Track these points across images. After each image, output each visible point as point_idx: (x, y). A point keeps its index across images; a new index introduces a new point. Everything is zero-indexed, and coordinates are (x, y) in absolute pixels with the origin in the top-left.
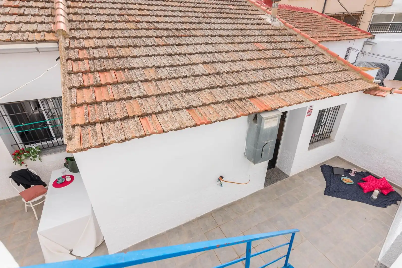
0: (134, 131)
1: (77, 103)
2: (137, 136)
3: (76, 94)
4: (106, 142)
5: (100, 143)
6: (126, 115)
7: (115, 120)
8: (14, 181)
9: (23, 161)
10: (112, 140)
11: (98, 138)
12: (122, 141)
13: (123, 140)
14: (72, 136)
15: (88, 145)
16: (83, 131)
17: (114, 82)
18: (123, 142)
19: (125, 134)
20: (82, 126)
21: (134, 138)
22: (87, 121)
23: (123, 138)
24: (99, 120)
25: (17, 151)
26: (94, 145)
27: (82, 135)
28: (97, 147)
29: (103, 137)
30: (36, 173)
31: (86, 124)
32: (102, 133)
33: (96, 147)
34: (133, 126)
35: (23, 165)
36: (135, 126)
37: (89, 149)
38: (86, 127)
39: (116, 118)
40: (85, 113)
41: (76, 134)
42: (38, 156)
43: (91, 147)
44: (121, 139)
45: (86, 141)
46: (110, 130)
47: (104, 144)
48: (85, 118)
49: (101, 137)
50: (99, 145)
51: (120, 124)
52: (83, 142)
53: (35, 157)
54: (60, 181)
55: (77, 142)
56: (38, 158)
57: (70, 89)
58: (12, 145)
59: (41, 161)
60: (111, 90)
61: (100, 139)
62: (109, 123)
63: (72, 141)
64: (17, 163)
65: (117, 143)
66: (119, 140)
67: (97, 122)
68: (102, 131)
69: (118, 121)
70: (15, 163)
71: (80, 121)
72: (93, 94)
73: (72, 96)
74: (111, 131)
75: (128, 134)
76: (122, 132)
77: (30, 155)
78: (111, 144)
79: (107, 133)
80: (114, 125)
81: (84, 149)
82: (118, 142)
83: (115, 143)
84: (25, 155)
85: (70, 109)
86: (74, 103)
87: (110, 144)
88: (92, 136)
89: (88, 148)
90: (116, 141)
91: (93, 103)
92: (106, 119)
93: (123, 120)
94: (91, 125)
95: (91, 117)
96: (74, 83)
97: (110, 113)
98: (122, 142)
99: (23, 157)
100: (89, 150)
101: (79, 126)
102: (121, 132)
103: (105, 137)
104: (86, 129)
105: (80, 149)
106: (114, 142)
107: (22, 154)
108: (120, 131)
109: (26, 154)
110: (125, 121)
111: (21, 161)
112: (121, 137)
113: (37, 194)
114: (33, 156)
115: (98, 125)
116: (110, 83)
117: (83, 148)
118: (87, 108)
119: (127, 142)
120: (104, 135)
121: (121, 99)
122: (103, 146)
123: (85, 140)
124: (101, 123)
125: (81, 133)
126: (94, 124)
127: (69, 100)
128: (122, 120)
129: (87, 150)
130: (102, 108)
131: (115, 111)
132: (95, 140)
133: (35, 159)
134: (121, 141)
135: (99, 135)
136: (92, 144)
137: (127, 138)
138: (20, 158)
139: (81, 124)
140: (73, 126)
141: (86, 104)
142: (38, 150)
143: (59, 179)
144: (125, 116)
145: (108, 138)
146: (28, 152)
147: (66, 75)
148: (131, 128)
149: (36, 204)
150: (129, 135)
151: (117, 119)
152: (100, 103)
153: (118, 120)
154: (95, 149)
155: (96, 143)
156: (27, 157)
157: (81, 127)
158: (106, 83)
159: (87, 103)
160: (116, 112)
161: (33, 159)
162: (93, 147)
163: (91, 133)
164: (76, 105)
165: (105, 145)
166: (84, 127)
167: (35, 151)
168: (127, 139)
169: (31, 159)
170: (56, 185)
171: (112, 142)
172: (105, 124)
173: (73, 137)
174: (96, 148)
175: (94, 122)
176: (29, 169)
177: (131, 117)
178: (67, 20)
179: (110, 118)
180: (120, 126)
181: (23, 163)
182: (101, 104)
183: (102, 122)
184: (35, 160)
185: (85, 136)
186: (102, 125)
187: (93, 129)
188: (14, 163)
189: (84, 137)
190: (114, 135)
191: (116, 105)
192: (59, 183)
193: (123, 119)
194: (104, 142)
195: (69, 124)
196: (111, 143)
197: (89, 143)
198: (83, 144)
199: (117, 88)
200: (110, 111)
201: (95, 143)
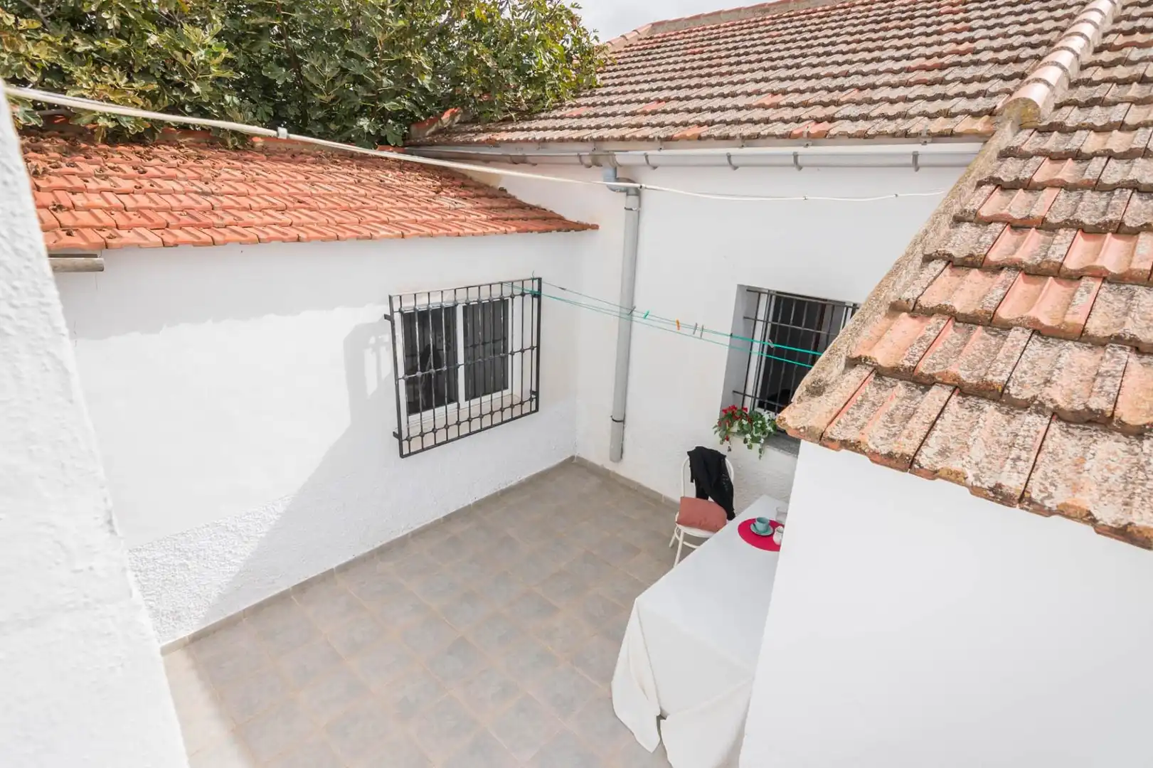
0: (1094, 487)
1: (916, 303)
2: (1097, 514)
3: (935, 278)
4: (924, 460)
5: (897, 448)
6: (1099, 403)
7: (1025, 405)
8: (691, 466)
9: (730, 436)
10: (956, 465)
11: (906, 432)
12: (998, 494)
13: (1004, 490)
14: (827, 385)
15: (852, 435)
16: (869, 389)
17: (1131, 270)
18: (1002, 502)
19: (1037, 476)
20: (880, 373)
21: (1068, 517)
22: (907, 364)
23: (1013, 483)
24: (957, 378)
25: (734, 407)
26: (873, 447)
27: (859, 398)
28: (878, 459)
29: (926, 437)
30: (732, 478)
31: (897, 373)
32: (934, 423)
33: (875, 457)
34: (1107, 466)
35: (726, 443)
36: (1119, 473)
37: (847, 448)
38: (889, 381)
39: (1035, 398)
40: (923, 338)
41: (843, 384)
42: (762, 441)
43: (855, 446)
44: (999, 486)
45: (856, 420)
46: (972, 429)
47: (908, 463)
48: (907, 353)
49: (919, 435)
50: (890, 456)
51: (1042, 429)
52: (843, 418)
53: (756, 440)
54: (759, 528)
55: (828, 408)
56: (758, 446)
57: (928, 259)
58: (734, 392)
59: (760, 457)
60: (1091, 297)
61: (909, 437)
62: (990, 408)
63: (817, 399)
64: (718, 433)
65: (967, 491)
66: (989, 482)
67: (942, 383)
68: (938, 417)
69: (1037, 412)
70: (716, 432)
71: (883, 356)
72: (1000, 292)
73: (919, 278)
74: (975, 433)
75: (1052, 484)
76: (1027, 460)
77: (750, 432)
78: (939, 480)
79: (955, 433)
80: (1009, 422)
81: (833, 440)
82: (976, 491)
83: (959, 483)
84: (741, 425)
85: (883, 313)
86: (908, 300)
87: (933, 474)
88: (891, 415)
89: (845, 444)
90: (971, 479)
91: (977, 317)
92: (989, 384)
93: (1068, 422)
94: (913, 382)
95: (933, 358)
96: (953, 246)
97: (1025, 372)
98: (993, 499)
99: (735, 428)
100: (844, 452)
101: (871, 369)
102: (1019, 458)
103: (931, 441)
104: (886, 386)
105: (818, 432)
106: (956, 477)
107: (737, 419)
108: (1015, 453)
109: (745, 422)
110: (1077, 432)
111: (728, 432)
112: (1005, 475)
113: (703, 523)
114: (752, 436)
115: (937, 395)
116: (1108, 272)
117: (829, 435)
118: (942, 326)
119: (1016, 511)
120: (936, 433)
121: (1118, 339)
122: (902, 470)
123: (855, 416)
124: (953, 392)
125: (862, 391)
126: (924, 383)
127: (898, 287)
128: (1060, 419)
129: (837, 450)
130: (999, 347)
131: (1051, 373)
132: (888, 435)
133: (754, 445)
134: (991, 489)
135: (917, 427)
136: (866, 439)
137: (1035, 495)
138: (731, 425)
139: (882, 364)
140: (853, 363)
141: (949, 314)
142: (769, 428)
143: (760, 520)
144: (1094, 406)
145: (944, 452)
146: (751, 421)
147: (946, 220)
148: (1087, 466)
149: (691, 543)
150: (1051, 489)
151: (1042, 404)
152: (1007, 327)
153: (1040, 409)
154: (865, 459)
155: (882, 442)
156: (742, 432)
157: (873, 375)
158: (1082, 270)
159: (954, 312)
160: (1054, 379)
161: (749, 443)
162: (863, 452)
163: (893, 406)
164: (911, 308)
165: (910, 467)
166: (886, 379)
167: (763, 427)
168: (1031, 501)
169: (745, 441)
170: (746, 530)
171: (950, 472)
172: (972, 401)
173: (828, 390)
174: (872, 460)
175: (932, 377)
176: (726, 459)
177: (1123, 424)
178: (1070, 80)
179: (1005, 387)
180: (1033, 433)
181: (728, 439)
182: (1005, 333)
183: (960, 389)
184: (750, 447)
185: (867, 405)
186: (955, 399)
187: (911, 399)
188: (716, 429)
189: (859, 406)
190: (977, 453)
191: (1076, 357)
192: (753, 530)
193: (1069, 417)
194: (915, 455)
195: (844, 349)
196: (940, 477)
197: (862, 431)
198: (839, 422)
199: (1132, 297)
200: (1024, 366)
201: (879, 442)
